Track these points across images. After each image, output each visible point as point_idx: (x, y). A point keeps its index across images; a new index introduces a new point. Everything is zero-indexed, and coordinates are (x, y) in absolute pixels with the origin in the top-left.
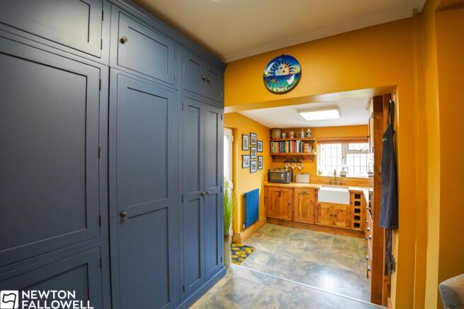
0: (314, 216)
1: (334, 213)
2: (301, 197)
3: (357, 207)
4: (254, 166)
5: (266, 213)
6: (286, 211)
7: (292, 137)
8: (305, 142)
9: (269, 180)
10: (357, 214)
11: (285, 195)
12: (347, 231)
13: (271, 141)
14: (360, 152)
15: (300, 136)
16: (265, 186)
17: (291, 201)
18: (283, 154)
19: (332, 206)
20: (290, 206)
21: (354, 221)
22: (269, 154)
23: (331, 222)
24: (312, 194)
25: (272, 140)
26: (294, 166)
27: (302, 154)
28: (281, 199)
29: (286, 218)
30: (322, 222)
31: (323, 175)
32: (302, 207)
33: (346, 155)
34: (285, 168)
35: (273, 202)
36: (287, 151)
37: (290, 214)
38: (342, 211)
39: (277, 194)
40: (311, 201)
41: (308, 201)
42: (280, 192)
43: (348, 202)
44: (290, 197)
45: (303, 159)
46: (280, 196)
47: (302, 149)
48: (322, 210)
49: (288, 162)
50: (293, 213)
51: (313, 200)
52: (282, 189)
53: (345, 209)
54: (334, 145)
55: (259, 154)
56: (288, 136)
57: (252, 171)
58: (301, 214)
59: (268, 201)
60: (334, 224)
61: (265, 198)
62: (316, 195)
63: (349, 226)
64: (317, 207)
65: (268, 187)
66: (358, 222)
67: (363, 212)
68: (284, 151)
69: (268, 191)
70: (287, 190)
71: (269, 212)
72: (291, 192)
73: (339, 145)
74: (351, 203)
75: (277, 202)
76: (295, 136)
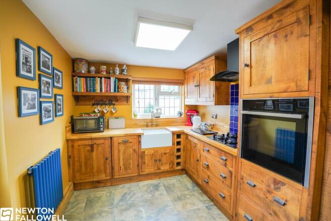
0: (138, 166)
1: (158, 158)
2: (122, 148)
3: (178, 147)
4: (49, 111)
5: (73, 178)
6: (102, 168)
7: (105, 73)
8: (120, 80)
9: (73, 131)
10: (179, 154)
11: (100, 148)
12: (171, 173)
13: (73, 76)
14: (170, 94)
15: (114, 73)
16: (67, 140)
17: (108, 155)
18: (92, 94)
19: (156, 150)
20: (108, 161)
21: (176, 161)
22: (70, 94)
23: (156, 168)
24: (135, 141)
25: (74, 74)
26: (106, 109)
27: (116, 94)
28: (94, 154)
29: (103, 177)
30: (147, 170)
31: (138, 117)
32: (123, 159)
33: (158, 97)
34: (94, 112)
35: (83, 159)
36: (98, 91)
37: (108, 171)
38: (165, 154)
39: (89, 148)
40: (134, 150)
41: (131, 151)
42: (92, 146)
43: (170, 144)
44: (108, 150)
45: (117, 101)
46: (92, 150)
47: (117, 88)
48: (146, 157)
49: (97, 104)
50: (112, 168)
51: (136, 147)
52: (95, 141)
53: (168, 151)
54: (147, 86)
55: (56, 91)
56: (98, 71)
57: (44, 120)
58: (122, 167)
59: (74, 161)
60: (159, 169)
61: (69, 157)
62: (139, 142)
63: (172, 168)
64: (142, 155)
65: (73, 140)
66: (179, 160)
67: (184, 150)
68: (94, 91)
69: (73, 146)
70: (102, 141)
71: (77, 175)
72: (108, 142)
73: (152, 86)
74: (173, 144)
75: (88, 159)
76: (108, 72)
